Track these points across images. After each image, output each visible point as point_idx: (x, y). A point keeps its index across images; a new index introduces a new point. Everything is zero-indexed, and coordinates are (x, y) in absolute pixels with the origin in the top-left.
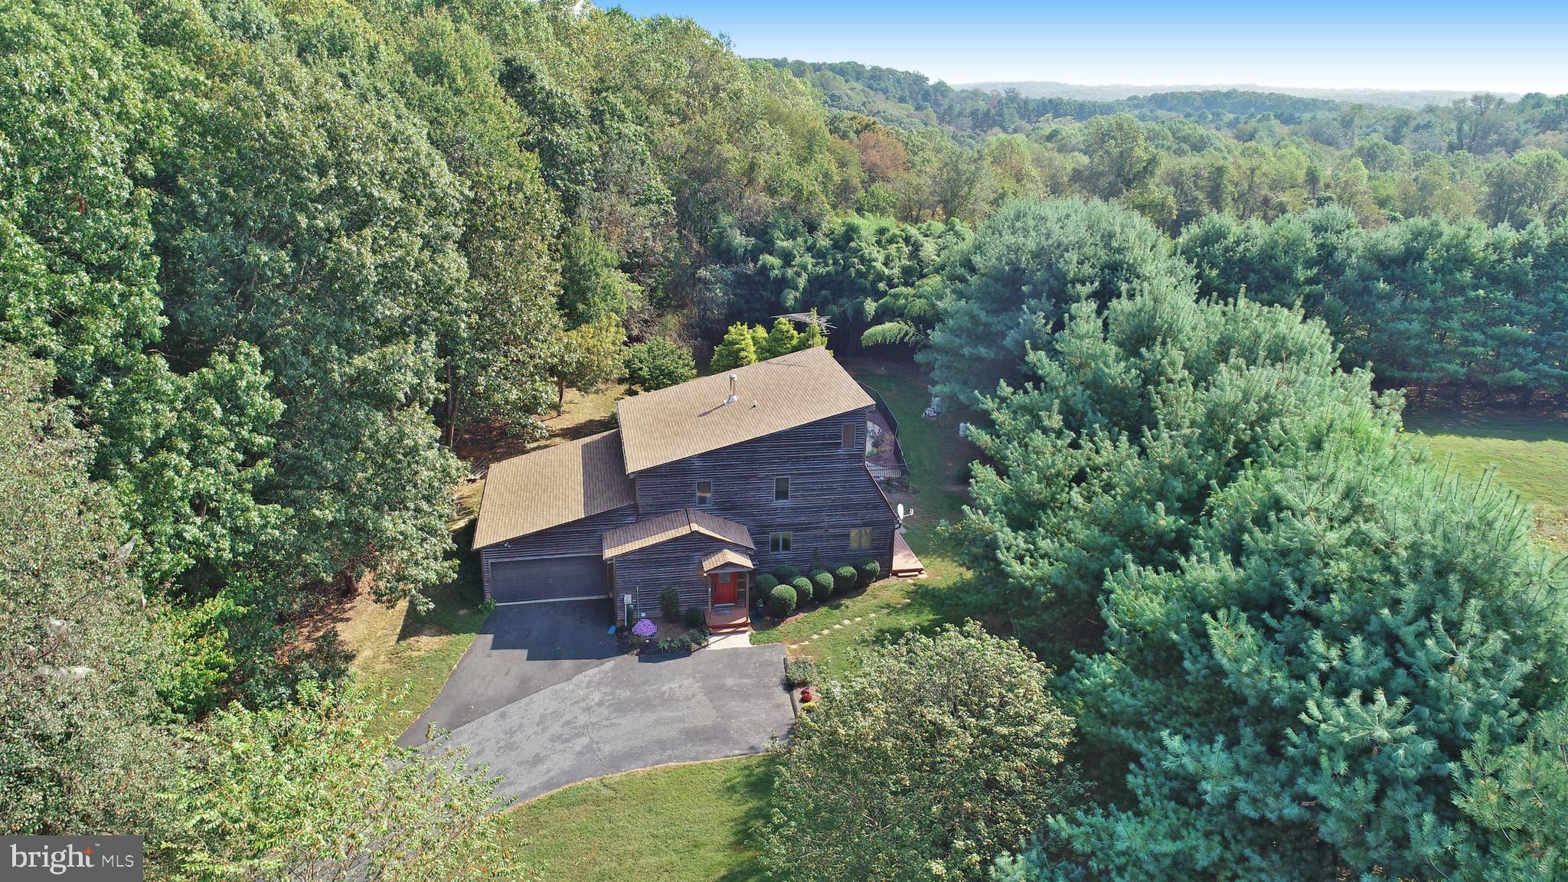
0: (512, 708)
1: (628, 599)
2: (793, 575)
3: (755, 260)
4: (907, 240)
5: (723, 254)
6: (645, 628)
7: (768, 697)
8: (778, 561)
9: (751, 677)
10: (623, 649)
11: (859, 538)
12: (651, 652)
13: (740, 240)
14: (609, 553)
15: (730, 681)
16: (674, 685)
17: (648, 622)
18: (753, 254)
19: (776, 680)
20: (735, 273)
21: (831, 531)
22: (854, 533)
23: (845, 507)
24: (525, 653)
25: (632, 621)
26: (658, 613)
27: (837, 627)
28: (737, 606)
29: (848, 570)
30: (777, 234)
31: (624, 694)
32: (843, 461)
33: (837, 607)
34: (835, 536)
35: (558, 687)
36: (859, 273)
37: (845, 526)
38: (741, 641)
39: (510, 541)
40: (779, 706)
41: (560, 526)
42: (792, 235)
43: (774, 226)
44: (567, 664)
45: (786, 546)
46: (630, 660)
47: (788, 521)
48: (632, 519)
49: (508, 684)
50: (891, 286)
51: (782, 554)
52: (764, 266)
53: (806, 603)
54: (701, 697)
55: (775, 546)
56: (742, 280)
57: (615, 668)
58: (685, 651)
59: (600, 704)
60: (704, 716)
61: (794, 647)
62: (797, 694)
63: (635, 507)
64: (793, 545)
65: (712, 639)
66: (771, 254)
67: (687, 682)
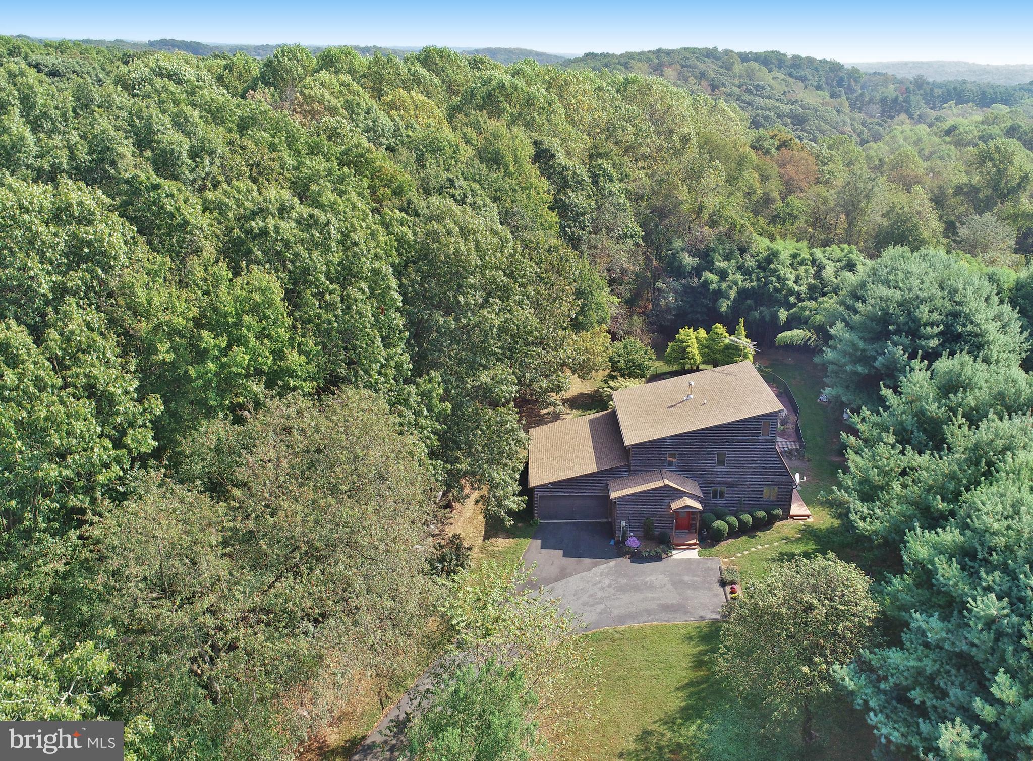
0: (557, 585)
1: (623, 524)
2: (726, 515)
3: (699, 277)
4: (813, 262)
5: (675, 270)
6: (633, 542)
7: (710, 589)
8: (716, 505)
9: (699, 576)
10: (620, 555)
11: (769, 493)
12: (637, 557)
13: (688, 260)
14: (614, 495)
15: (687, 578)
16: (653, 578)
17: (635, 538)
18: (697, 271)
19: (715, 580)
20: (684, 286)
21: (752, 488)
22: (765, 490)
23: (761, 473)
24: (561, 552)
25: (625, 538)
26: (641, 533)
27: (753, 549)
28: (690, 532)
29: (761, 514)
30: (717, 256)
31: (624, 581)
32: (762, 444)
33: (753, 537)
34: (754, 491)
35: (583, 574)
36: (776, 290)
37: (759, 485)
38: (693, 554)
39: (552, 483)
40: (716, 595)
41: (582, 476)
42: (728, 257)
43: (714, 250)
44: (587, 561)
45: (722, 496)
46: (625, 561)
47: (723, 480)
48: (626, 474)
49: (553, 571)
50: (800, 300)
51: (719, 501)
52: (706, 281)
53: (734, 533)
54: (669, 586)
55: (715, 496)
56: (688, 291)
57: (616, 566)
58: (658, 558)
59: (609, 586)
60: (672, 598)
61: (726, 560)
62: (728, 589)
63: (629, 466)
64: (726, 495)
65: (674, 552)
66: (711, 272)
67: (661, 577)
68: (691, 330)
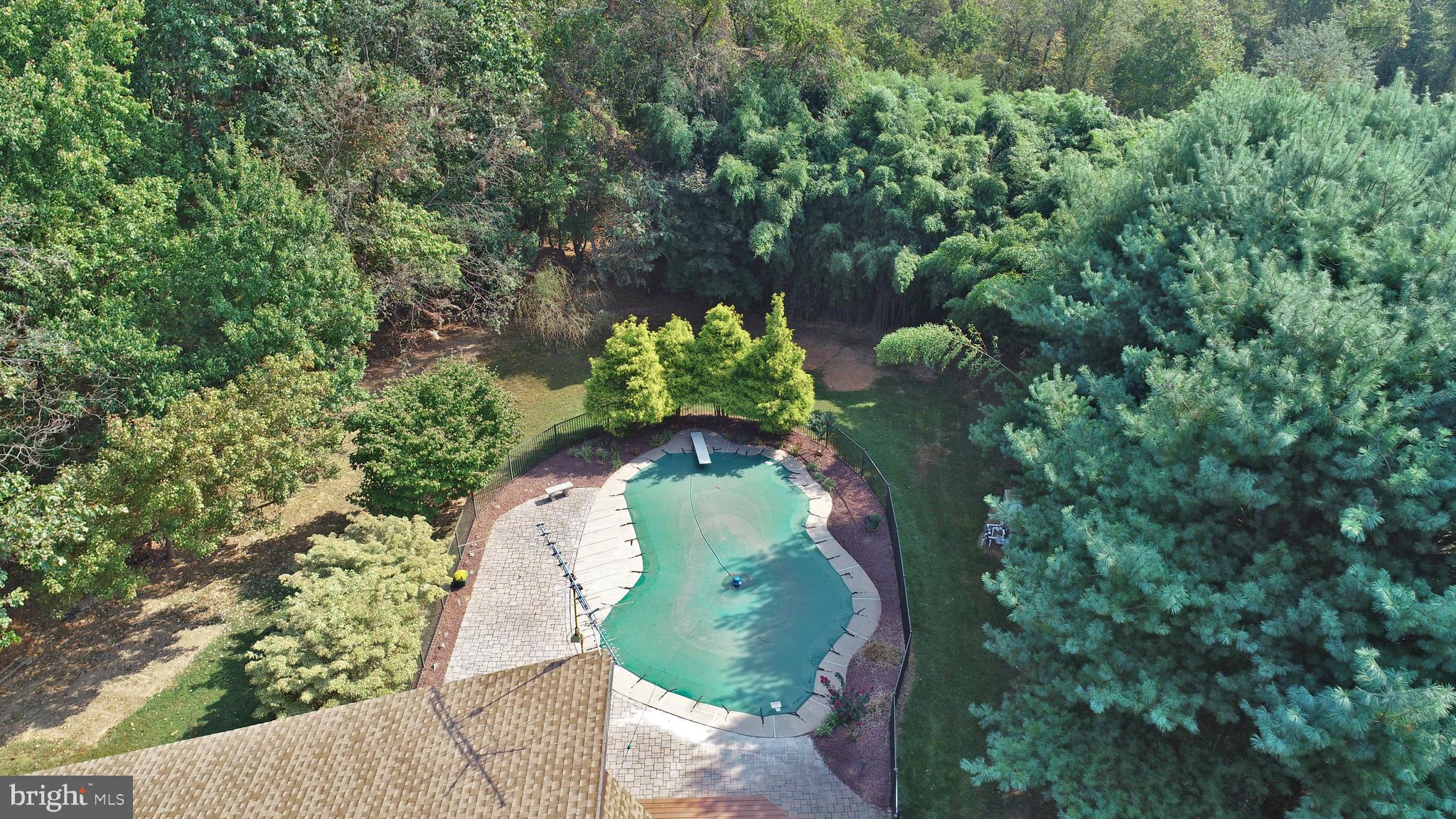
3: (708, 167)
4: (991, 125)
18: (707, 155)
20: (671, 190)
30: (750, 118)
42: (778, 118)
50: (952, 226)
52: (725, 180)
56: (685, 202)
66: (738, 155)
68: (644, 327)
